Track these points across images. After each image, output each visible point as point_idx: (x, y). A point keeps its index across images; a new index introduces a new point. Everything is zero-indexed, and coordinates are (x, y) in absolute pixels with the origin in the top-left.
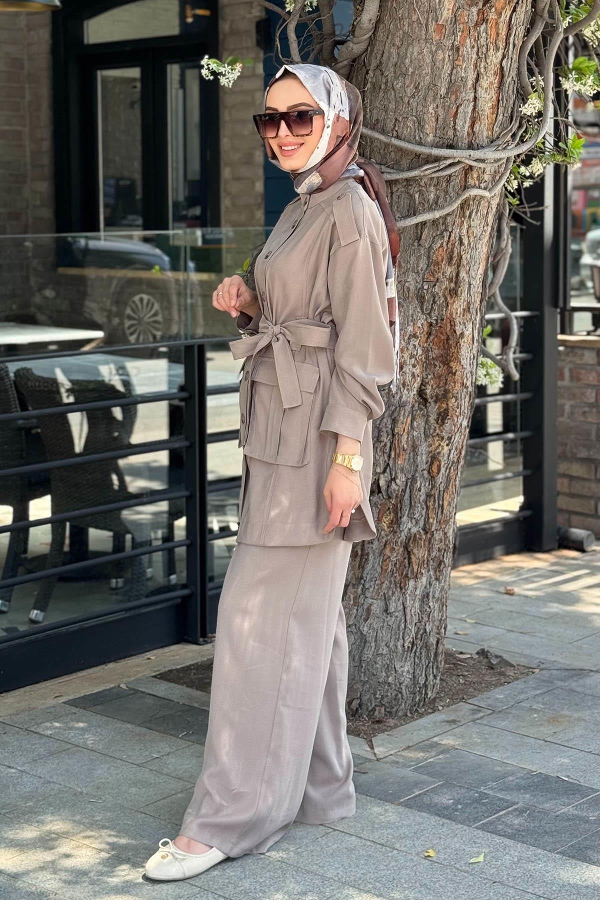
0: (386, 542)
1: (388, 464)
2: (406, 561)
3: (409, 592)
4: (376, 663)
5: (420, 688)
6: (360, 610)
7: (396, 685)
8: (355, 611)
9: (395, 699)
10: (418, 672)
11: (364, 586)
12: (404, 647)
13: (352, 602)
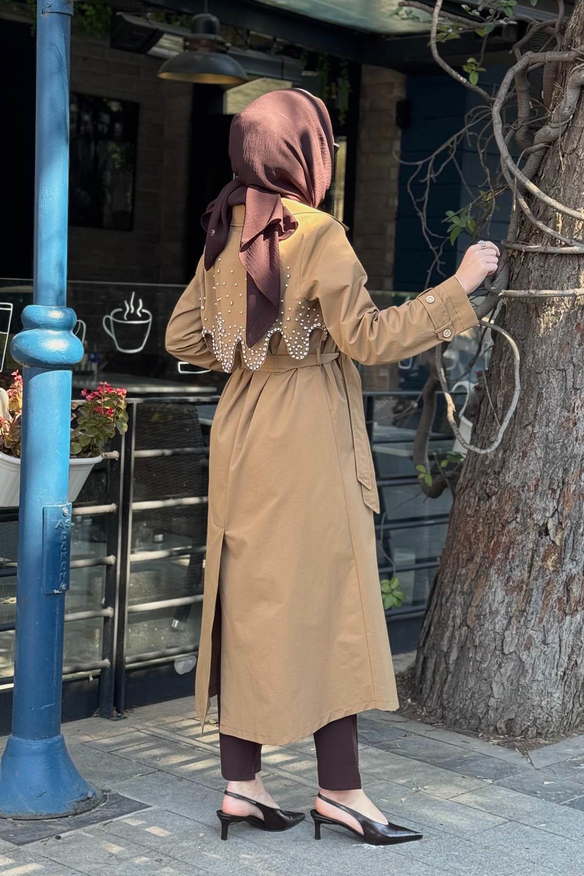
0: (549, 580)
1: (557, 509)
2: (565, 598)
3: (565, 627)
4: (531, 688)
5: (568, 713)
6: (521, 639)
7: (547, 709)
8: (516, 640)
9: (547, 722)
10: (567, 699)
11: (526, 618)
12: (557, 675)
13: (514, 632)
